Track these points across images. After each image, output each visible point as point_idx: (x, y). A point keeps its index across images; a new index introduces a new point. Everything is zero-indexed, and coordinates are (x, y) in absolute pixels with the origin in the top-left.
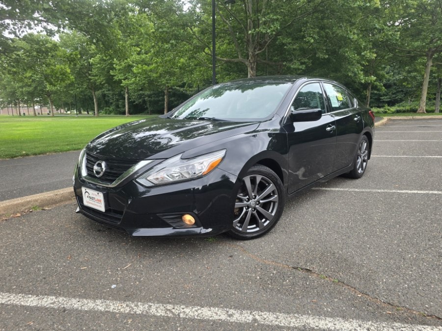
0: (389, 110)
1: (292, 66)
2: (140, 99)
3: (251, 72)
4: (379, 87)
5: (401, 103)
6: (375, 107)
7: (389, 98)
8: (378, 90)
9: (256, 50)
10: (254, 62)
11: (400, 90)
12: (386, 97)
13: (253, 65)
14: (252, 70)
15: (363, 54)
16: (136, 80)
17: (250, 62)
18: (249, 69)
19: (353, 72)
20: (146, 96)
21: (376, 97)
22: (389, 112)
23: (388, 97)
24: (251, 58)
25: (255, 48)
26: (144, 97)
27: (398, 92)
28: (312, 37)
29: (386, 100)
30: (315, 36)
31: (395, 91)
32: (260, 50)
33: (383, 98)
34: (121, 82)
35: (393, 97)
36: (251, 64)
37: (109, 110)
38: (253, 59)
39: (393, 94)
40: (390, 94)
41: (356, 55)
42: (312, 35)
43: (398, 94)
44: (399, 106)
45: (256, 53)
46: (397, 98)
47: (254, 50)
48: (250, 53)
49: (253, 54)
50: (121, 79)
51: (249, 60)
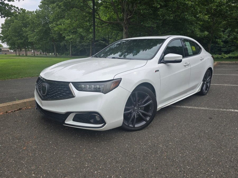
0: (224, 56)
1: (147, 25)
2: (82, 47)
3: (125, 30)
4: (219, 42)
5: (234, 52)
6: (217, 54)
7: (227, 49)
8: (218, 44)
9: (128, 16)
10: (127, 24)
11: (233, 44)
12: (224, 49)
13: (126, 26)
14: (125, 29)
15: (197, 16)
16: (73, 36)
17: (124, 24)
18: (124, 28)
19: (191, 30)
20: (86, 46)
21: (219, 48)
22: (225, 57)
23: (226, 48)
24: (125, 21)
25: (128, 14)
26: (84, 46)
27: (232, 46)
28: (159, 3)
29: (225, 50)
30: (161, 3)
31: (230, 45)
32: (130, 15)
33: (222, 49)
34: (65, 38)
35: (229, 49)
36: (125, 25)
37: (67, 53)
38: (126, 21)
39: (229, 47)
40: (227, 47)
41: (193, 17)
42: (159, 2)
43: (232, 47)
44: (232, 54)
45: (128, 18)
46: (231, 49)
47: (127, 16)
48: (125, 18)
49: (126, 19)
50: (65, 36)
51: (124, 22)
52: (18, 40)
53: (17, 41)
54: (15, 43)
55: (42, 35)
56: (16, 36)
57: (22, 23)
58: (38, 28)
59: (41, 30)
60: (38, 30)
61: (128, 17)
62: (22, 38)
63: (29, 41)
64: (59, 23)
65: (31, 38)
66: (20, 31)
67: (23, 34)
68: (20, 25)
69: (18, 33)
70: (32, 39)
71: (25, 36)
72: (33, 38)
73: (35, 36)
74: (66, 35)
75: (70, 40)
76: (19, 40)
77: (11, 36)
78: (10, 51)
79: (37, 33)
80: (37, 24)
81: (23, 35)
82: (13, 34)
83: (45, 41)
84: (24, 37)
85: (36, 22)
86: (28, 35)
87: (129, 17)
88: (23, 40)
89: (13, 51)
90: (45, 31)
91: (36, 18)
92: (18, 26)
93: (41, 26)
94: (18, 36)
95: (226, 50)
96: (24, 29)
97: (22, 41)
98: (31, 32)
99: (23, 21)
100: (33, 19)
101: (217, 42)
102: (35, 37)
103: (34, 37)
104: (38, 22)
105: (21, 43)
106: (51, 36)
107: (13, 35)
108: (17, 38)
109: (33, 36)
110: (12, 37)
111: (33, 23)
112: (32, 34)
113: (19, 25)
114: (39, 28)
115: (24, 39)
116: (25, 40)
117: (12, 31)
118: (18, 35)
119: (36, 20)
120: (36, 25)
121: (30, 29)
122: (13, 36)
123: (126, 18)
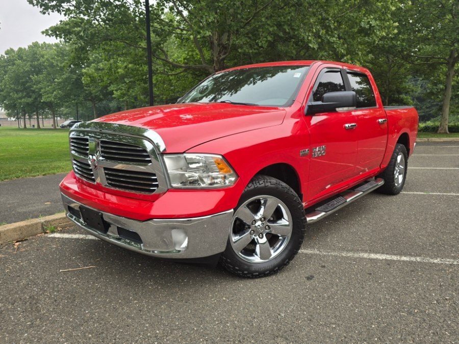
4: (405, 101)
7: (424, 112)
9: (221, 54)
11: (435, 103)
17: (214, 69)
23: (422, 111)
31: (429, 105)
32: (225, 53)
35: (427, 112)
38: (218, 65)
39: (427, 108)
40: (424, 107)
43: (433, 108)
45: (221, 58)
46: (431, 112)
47: (219, 54)
48: (215, 59)
49: (218, 60)
50: (113, 90)
51: (214, 67)
52: (21, 98)
53: (19, 101)
54: (15, 105)
55: (68, 88)
56: (17, 92)
57: (31, 66)
58: (61, 75)
59: (66, 78)
60: (61, 80)
61: (220, 56)
62: (31, 94)
63: (42, 101)
64: (101, 66)
65: (48, 94)
66: (27, 82)
67: (33, 87)
68: (26, 69)
69: (23, 84)
70: (48, 97)
71: (37, 90)
72: (50, 95)
73: (55, 91)
74: (115, 89)
75: (123, 98)
76: (24, 97)
77: (7, 91)
78: (9, 119)
79: (58, 85)
80: (58, 68)
81: (32, 89)
82: (12, 86)
83: (74, 100)
84: (34, 92)
85: (57, 65)
86: (41, 88)
87: (223, 57)
88: (32, 99)
89: (15, 119)
90: (76, 80)
91: (58, 56)
92: (22, 71)
93: (66, 72)
94: (21, 91)
95: (423, 114)
96: (34, 78)
97: (30, 100)
98: (48, 84)
99: (33, 63)
100: (52, 58)
101: (402, 100)
102: (55, 93)
103: (53, 93)
104: (61, 63)
105: (28, 104)
106: (86, 90)
107: (11, 89)
108: (20, 94)
109: (51, 91)
110: (10, 93)
111: (52, 65)
112: (49, 86)
113: (24, 70)
114: (64, 74)
115: (34, 96)
116: (36, 99)
117: (11, 81)
118: (21, 89)
119: (57, 61)
120: (57, 70)
121: (46, 77)
122: (11, 91)
123: (217, 58)
